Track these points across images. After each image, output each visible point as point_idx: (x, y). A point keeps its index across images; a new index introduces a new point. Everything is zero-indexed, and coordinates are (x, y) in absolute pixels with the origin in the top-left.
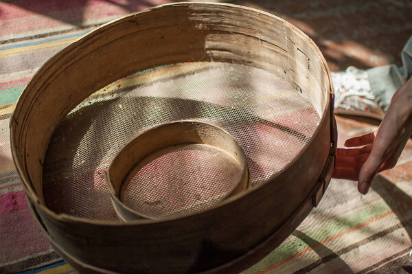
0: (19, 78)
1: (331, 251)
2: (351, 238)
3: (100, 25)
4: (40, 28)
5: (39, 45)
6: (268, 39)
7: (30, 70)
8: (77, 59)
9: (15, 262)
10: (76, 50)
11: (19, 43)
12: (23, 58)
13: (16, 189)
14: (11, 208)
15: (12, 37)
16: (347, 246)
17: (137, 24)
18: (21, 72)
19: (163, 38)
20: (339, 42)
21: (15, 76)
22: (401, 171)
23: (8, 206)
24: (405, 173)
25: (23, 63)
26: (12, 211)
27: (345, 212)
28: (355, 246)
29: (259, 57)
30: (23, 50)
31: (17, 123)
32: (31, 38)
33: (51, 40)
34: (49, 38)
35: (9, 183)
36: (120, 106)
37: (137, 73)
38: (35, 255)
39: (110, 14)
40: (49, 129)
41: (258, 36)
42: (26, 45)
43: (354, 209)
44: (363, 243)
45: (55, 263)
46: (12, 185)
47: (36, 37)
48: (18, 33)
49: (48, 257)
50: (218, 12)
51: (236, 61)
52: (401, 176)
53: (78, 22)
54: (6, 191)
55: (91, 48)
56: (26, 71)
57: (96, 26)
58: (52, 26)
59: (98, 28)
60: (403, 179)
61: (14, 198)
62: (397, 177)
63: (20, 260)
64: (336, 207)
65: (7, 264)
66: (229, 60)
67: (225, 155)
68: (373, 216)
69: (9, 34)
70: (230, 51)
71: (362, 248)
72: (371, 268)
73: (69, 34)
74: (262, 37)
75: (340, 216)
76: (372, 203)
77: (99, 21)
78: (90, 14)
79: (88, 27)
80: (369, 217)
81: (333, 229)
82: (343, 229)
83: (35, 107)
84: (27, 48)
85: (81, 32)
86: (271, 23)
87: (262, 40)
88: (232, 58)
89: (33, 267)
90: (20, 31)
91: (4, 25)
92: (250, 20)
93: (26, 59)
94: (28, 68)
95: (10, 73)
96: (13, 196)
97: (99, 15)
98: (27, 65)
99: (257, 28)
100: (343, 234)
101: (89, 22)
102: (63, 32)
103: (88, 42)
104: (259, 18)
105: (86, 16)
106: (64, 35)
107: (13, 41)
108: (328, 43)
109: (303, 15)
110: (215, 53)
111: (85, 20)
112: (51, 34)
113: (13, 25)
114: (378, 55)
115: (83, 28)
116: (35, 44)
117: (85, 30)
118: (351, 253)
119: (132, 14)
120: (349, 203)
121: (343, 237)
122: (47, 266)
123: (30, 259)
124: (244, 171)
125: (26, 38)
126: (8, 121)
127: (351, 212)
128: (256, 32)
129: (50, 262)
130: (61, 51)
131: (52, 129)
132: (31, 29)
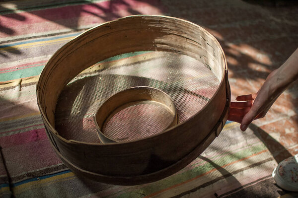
0: (39, 61)
1: (228, 172)
2: (239, 165)
3: (88, 29)
4: (51, 30)
5: (50, 41)
6: (190, 38)
7: (46, 56)
8: (74, 49)
9: (38, 170)
10: (73, 44)
11: (38, 39)
12: (41, 48)
13: (38, 128)
14: (35, 139)
15: (34, 35)
16: (236, 170)
17: (110, 28)
18: (40, 57)
19: (126, 36)
20: (238, 45)
21: (36, 59)
22: (272, 126)
23: (33, 137)
24: (275, 128)
25: (41, 51)
26: (36, 141)
27: (236, 150)
28: (242, 170)
29: (185, 48)
30: (41, 43)
31: (40, 88)
32: (46, 36)
33: (58, 38)
34: (57, 36)
35: (34, 124)
36: (100, 78)
37: (110, 58)
38: (50, 167)
39: (94, 22)
40: (57, 92)
41: (184, 35)
42: (43, 40)
43: (241, 148)
44: (246, 169)
45: (61, 172)
46: (36, 125)
47: (49, 35)
48: (38, 32)
49: (57, 168)
50: (160, 21)
51: (171, 51)
52: (272, 129)
53: (75, 27)
54: (32, 129)
55: (82, 43)
56: (43, 57)
57: (86, 29)
58: (58, 29)
59: (87, 31)
60: (273, 131)
61: (37, 133)
62: (270, 130)
63: (41, 169)
64: (231, 146)
65: (33, 171)
66: (167, 50)
67: (164, 106)
68: (253, 153)
69: (32, 33)
70: (167, 45)
71: (245, 172)
72: (250, 184)
73: (69, 34)
74: (186, 36)
75: (233, 152)
76: (253, 145)
77: (88, 27)
78: (82, 22)
79: (81, 30)
80: (250, 153)
81: (228, 160)
82: (234, 160)
83: (50, 79)
84: (44, 42)
85: (76, 33)
86: (192, 28)
87: (187, 38)
88: (168, 49)
89: (48, 174)
90: (39, 31)
91: (29, 27)
92: (179, 26)
93: (43, 49)
94: (44, 55)
95: (33, 57)
96: (36, 132)
97: (88, 23)
98: (43, 53)
99: (183, 31)
100: (234, 163)
101: (82, 27)
102: (65, 33)
103: (81, 39)
104: (184, 25)
105: (79, 23)
106: (66, 35)
107: (35, 37)
108: (231, 45)
109: (216, 26)
110: (158, 46)
111: (79, 26)
112: (58, 34)
113: (34, 27)
114: (262, 53)
115: (77, 30)
116: (49, 40)
117: (79, 32)
118: (239, 174)
119: (107, 22)
120: (238, 144)
121: (234, 164)
122: (57, 173)
123: (46, 169)
124: (175, 115)
125: (43, 36)
126: (35, 86)
127: (240, 150)
128: (183, 33)
129: (59, 171)
130: (65, 45)
131: (59, 92)
132: (45, 30)
